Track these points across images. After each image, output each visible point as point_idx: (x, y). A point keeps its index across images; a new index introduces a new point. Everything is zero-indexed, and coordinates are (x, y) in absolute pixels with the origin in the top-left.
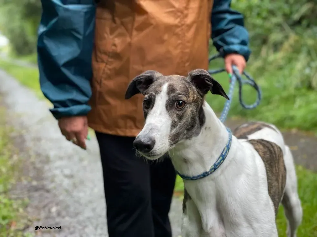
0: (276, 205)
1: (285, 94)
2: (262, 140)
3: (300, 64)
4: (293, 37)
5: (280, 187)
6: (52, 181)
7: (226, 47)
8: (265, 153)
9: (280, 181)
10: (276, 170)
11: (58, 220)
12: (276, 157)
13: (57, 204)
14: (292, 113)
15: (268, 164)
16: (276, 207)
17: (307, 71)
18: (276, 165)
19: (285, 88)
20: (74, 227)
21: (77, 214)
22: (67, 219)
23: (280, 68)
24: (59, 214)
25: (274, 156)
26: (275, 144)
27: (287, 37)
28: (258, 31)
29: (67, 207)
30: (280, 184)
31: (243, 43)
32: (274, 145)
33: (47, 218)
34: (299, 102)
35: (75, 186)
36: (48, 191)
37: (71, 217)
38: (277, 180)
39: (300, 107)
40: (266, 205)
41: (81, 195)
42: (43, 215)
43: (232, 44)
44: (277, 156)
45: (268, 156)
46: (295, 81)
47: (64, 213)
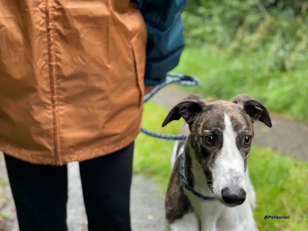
1: (259, 76)
3: (273, 47)
4: (269, 19)
14: (265, 95)
17: (281, 53)
19: (259, 70)
23: (256, 50)
27: (262, 19)
28: (235, 12)
34: (272, 84)
39: (273, 89)
46: (269, 62)
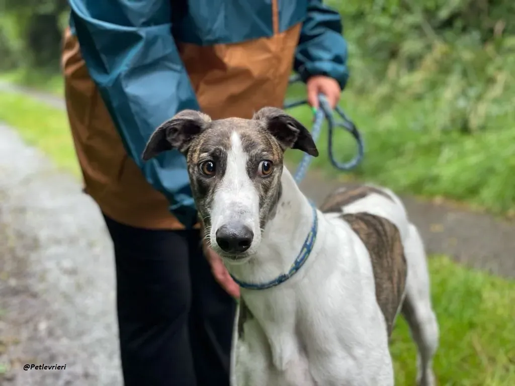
0: (388, 319)
1: (425, 140)
2: (365, 214)
3: (449, 92)
4: (440, 47)
5: (396, 290)
6: (42, 279)
7: (309, 65)
8: (369, 235)
9: (395, 280)
10: (388, 262)
11: (49, 343)
12: (388, 241)
13: (49, 317)
14: (435, 171)
15: (375, 253)
16: (390, 323)
17: (462, 103)
18: (388, 253)
19: (425, 130)
20: (75, 355)
21: (80, 334)
22: (65, 341)
23: (419, 98)
24: (51, 333)
25: (384, 238)
26: (387, 220)
27: (429, 47)
28: (384, 36)
29: (64, 322)
30: (395, 286)
31: (338, 60)
32: (384, 221)
33: (32, 339)
34: (447, 153)
35: (79, 287)
36: (34, 296)
37: (71, 338)
38: (390, 279)
39: (449, 161)
40: (373, 319)
41: (89, 302)
42: (24, 334)
43: (320, 59)
44: (389, 239)
45: (373, 240)
46: (441, 118)
47: (59, 332)
